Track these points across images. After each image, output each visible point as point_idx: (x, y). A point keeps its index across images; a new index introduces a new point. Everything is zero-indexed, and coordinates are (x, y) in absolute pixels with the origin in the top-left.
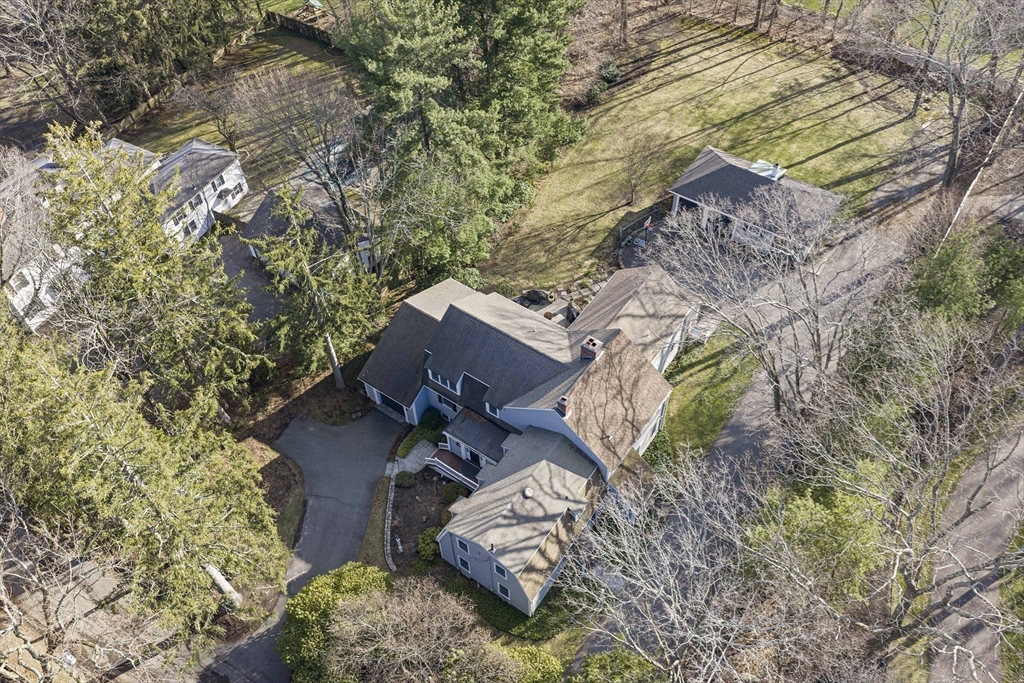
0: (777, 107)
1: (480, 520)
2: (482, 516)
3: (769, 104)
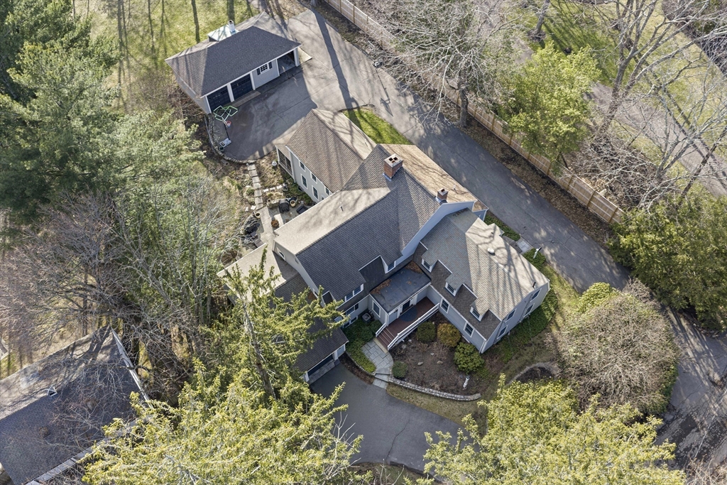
1: (505, 290)
2: (502, 289)
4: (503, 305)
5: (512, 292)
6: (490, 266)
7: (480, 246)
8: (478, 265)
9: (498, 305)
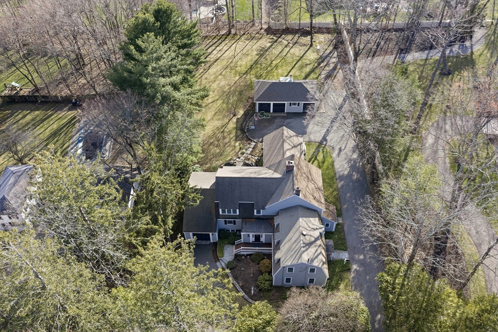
0: (262, 59)
1: (294, 254)
2: (293, 252)
3: (258, 59)
4: (287, 260)
5: (296, 256)
6: (297, 239)
7: (301, 227)
8: (293, 236)
9: (285, 259)
